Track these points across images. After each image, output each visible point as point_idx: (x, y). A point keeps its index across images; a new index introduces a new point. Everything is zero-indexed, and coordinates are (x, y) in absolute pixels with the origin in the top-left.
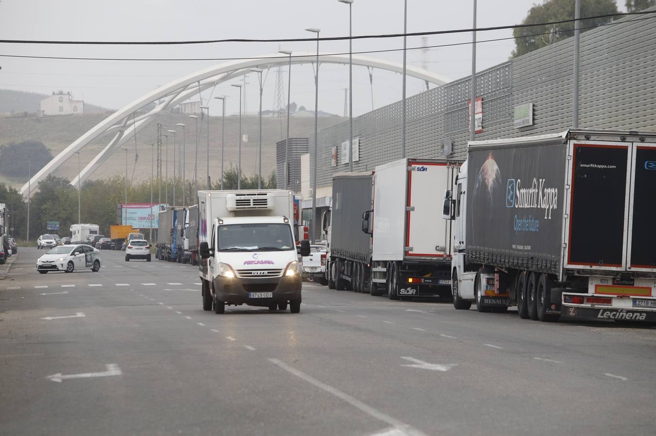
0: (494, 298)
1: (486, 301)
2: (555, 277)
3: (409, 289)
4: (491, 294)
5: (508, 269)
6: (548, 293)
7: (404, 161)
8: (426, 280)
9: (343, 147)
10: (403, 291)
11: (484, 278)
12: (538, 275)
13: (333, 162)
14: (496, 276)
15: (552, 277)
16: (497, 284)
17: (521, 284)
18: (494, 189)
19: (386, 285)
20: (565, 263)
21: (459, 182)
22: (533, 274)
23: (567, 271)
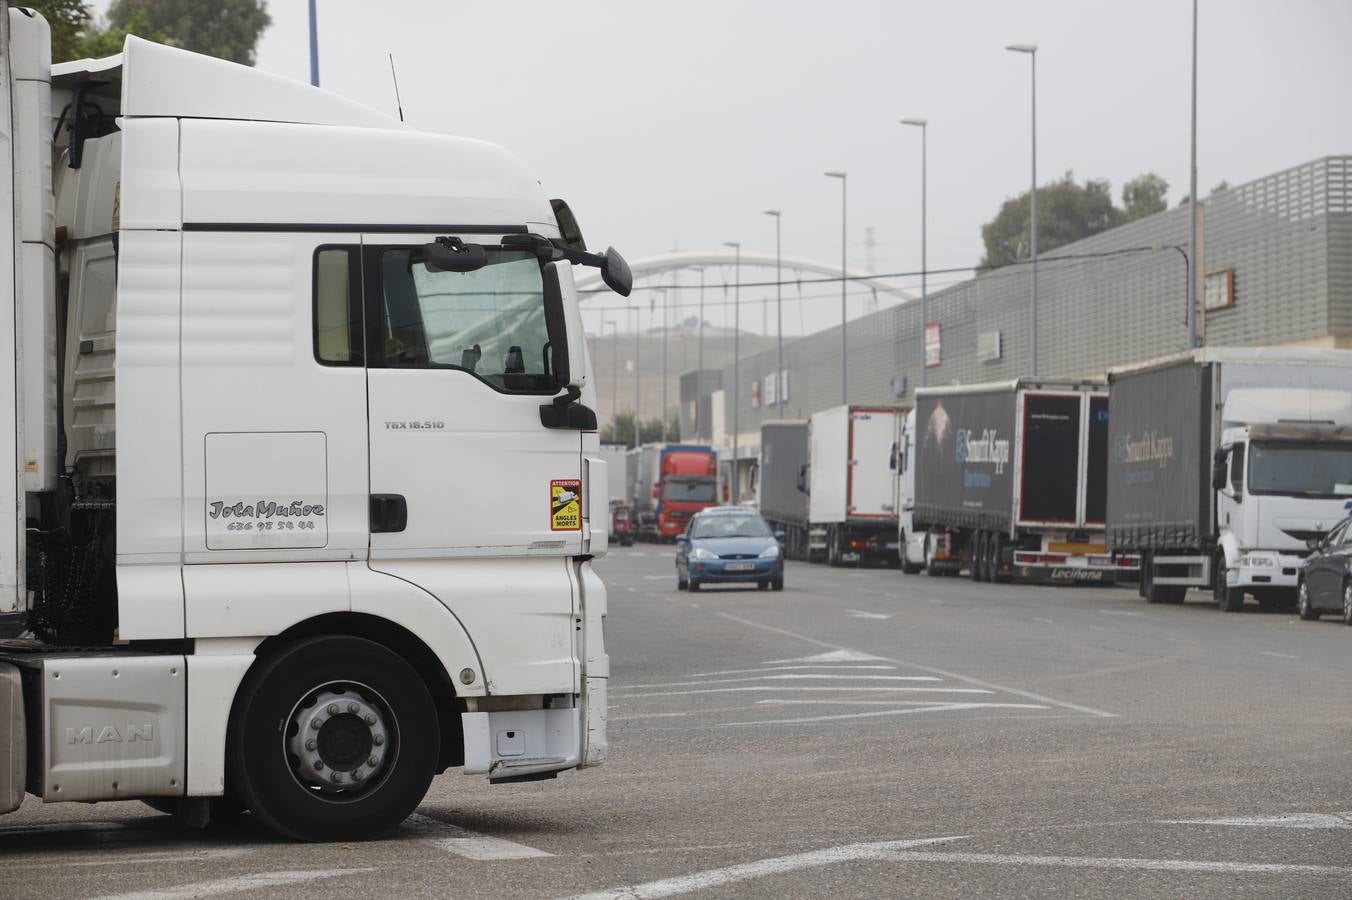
0: (946, 560)
1: (937, 564)
2: (1007, 535)
3: (852, 554)
4: (942, 557)
5: (960, 528)
6: (1000, 553)
7: (845, 409)
8: (872, 544)
9: (766, 383)
10: (846, 557)
11: (934, 539)
12: (990, 534)
13: (755, 403)
14: (947, 537)
15: (1005, 536)
16: (948, 545)
17: (973, 544)
18: (944, 440)
19: (825, 551)
20: (1016, 520)
21: (907, 432)
22: (985, 534)
23: (1019, 529)
